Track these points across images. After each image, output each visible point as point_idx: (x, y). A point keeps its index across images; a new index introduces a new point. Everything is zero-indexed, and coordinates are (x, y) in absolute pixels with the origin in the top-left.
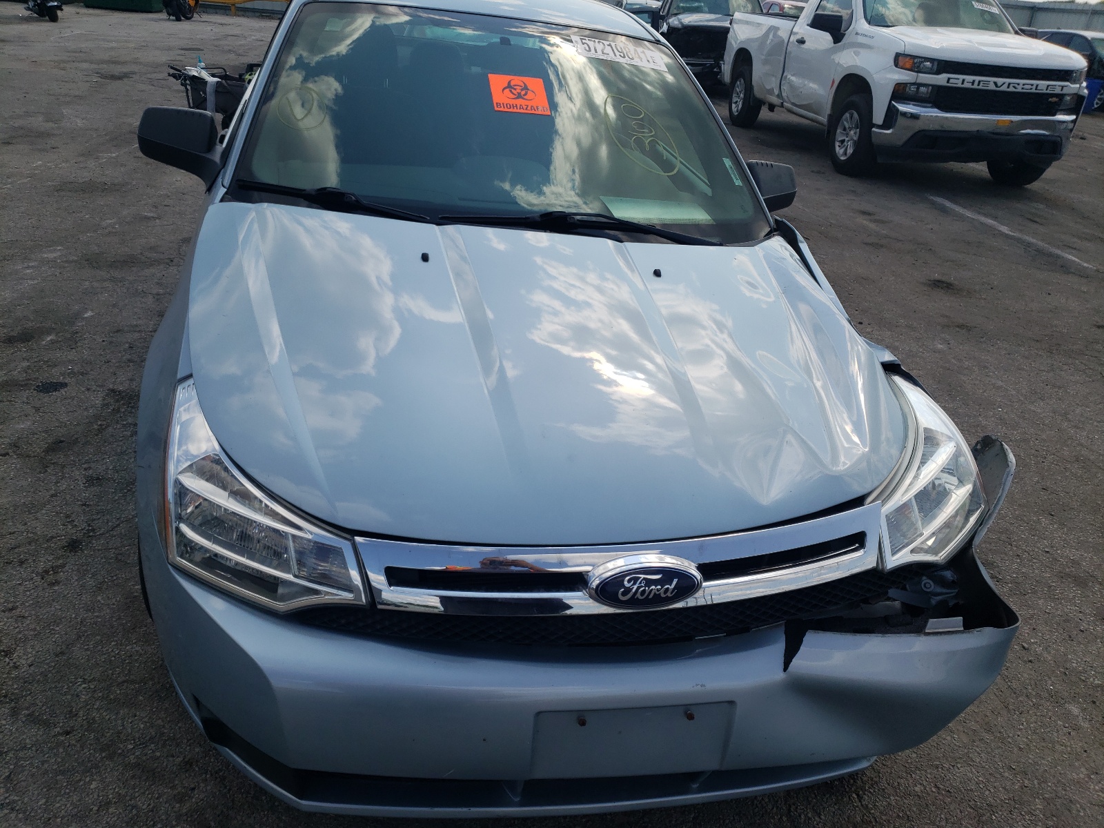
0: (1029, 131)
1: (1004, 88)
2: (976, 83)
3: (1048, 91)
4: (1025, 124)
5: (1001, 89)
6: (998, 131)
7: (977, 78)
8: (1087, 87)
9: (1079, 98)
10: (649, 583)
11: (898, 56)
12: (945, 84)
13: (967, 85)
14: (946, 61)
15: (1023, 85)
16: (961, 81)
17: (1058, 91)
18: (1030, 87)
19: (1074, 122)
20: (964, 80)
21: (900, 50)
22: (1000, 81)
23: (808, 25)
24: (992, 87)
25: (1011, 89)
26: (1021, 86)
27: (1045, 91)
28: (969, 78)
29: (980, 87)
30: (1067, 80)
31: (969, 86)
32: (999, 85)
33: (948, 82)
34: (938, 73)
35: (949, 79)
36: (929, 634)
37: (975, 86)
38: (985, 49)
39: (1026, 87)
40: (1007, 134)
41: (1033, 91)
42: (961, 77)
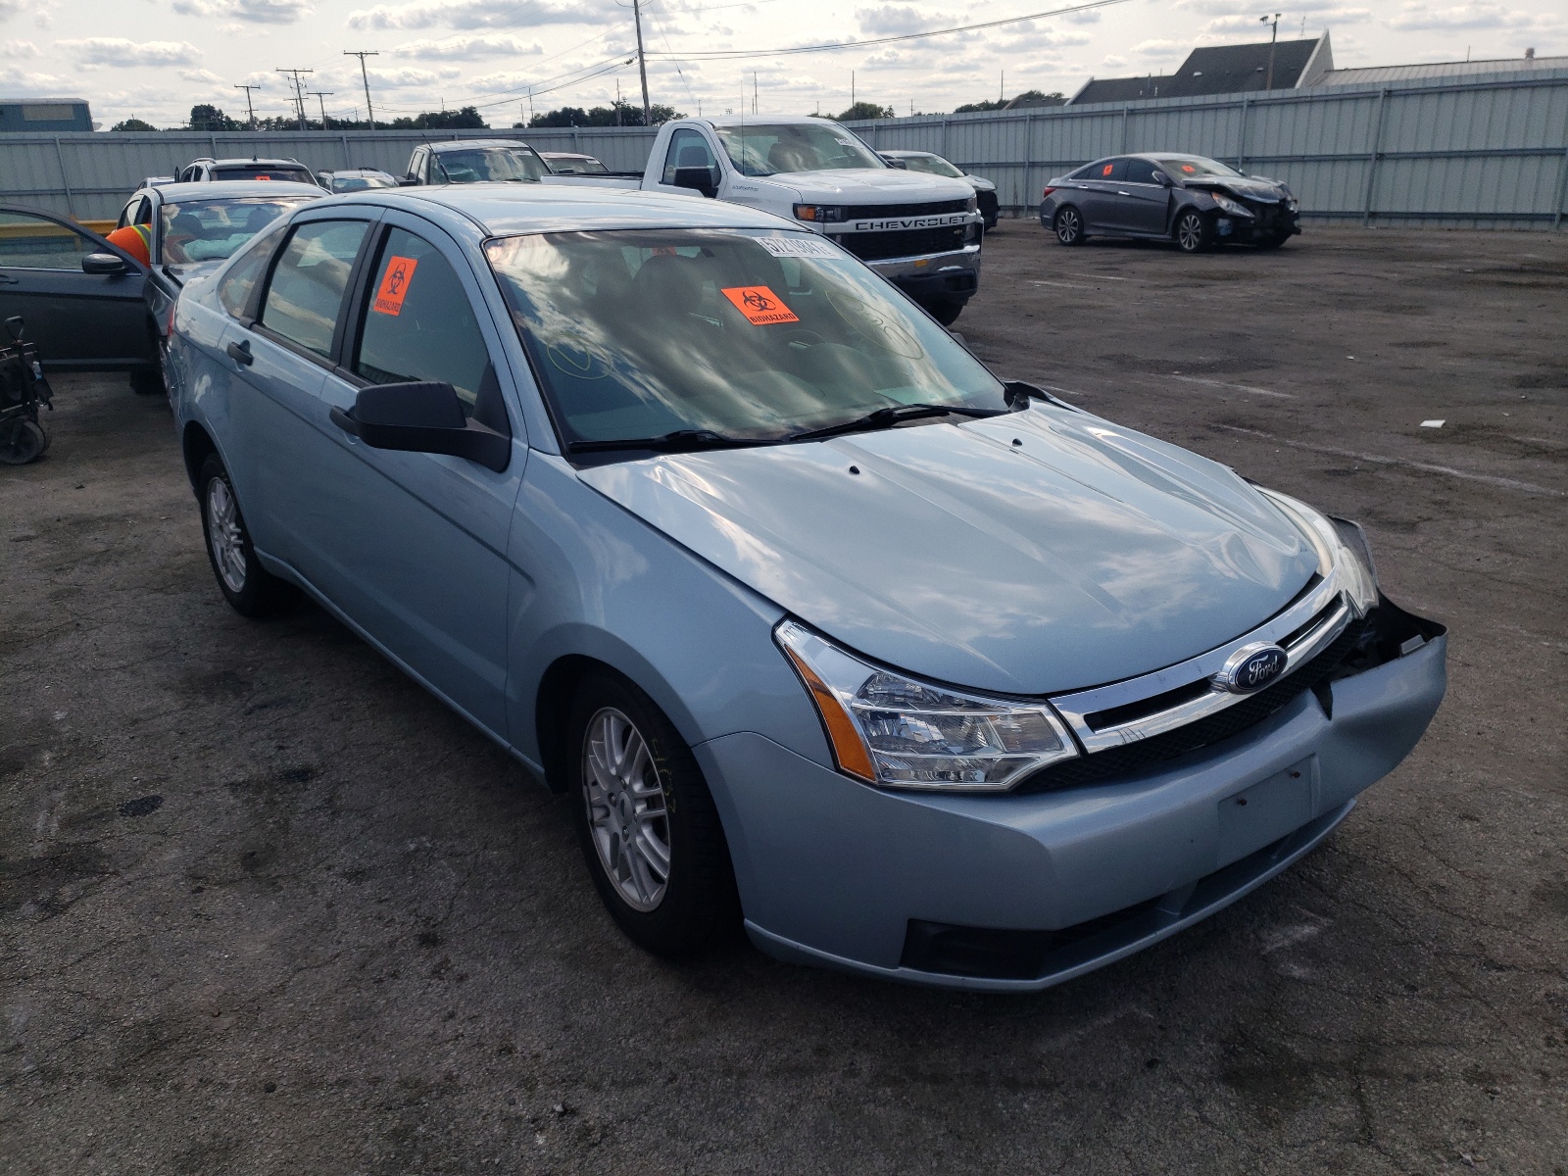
0: (945, 268)
1: (912, 227)
2: (885, 225)
3: (952, 224)
4: (940, 261)
5: (910, 228)
6: (918, 273)
7: (885, 220)
8: (982, 215)
9: (977, 226)
10: (1264, 664)
11: (795, 207)
12: (854, 230)
13: (877, 229)
14: (849, 206)
15: (928, 221)
16: (869, 226)
17: (960, 222)
18: (935, 222)
19: (979, 251)
20: (872, 224)
21: (798, 200)
22: (906, 220)
23: (660, 183)
24: (901, 228)
25: (919, 227)
26: (927, 223)
27: (949, 225)
28: (877, 221)
29: (889, 229)
30: (964, 210)
31: (878, 229)
32: (907, 224)
33: (857, 228)
34: (844, 220)
35: (857, 225)
36: (1408, 654)
37: (885, 229)
38: (884, 188)
39: (932, 222)
40: (928, 275)
41: (939, 225)
42: (870, 221)
